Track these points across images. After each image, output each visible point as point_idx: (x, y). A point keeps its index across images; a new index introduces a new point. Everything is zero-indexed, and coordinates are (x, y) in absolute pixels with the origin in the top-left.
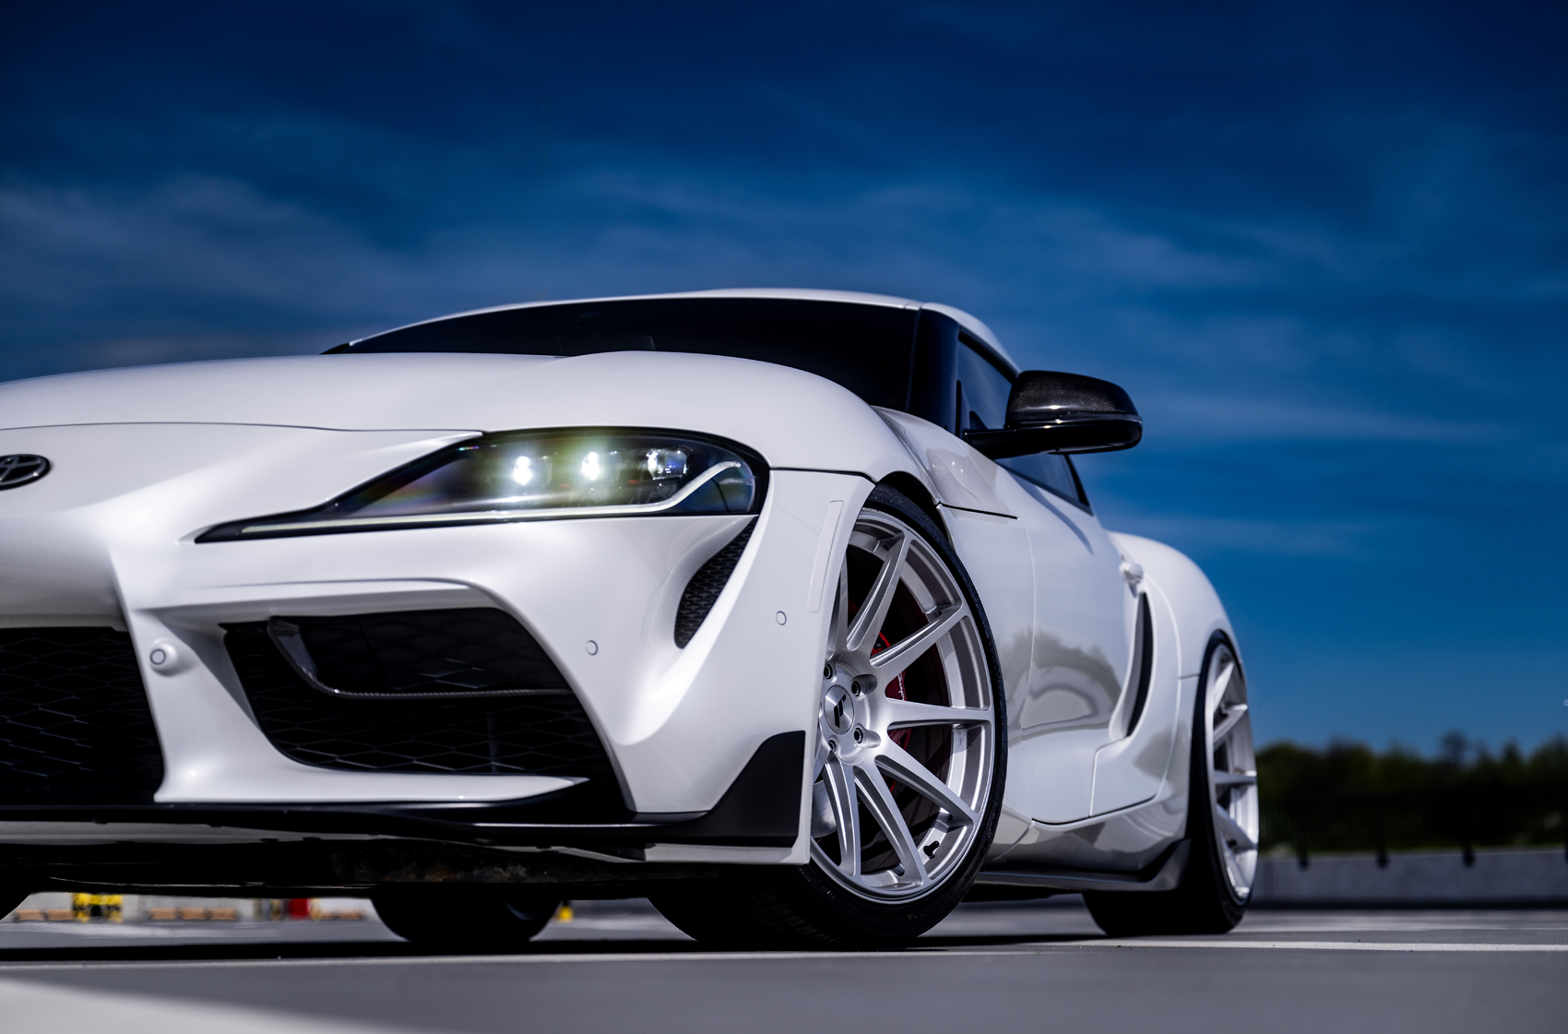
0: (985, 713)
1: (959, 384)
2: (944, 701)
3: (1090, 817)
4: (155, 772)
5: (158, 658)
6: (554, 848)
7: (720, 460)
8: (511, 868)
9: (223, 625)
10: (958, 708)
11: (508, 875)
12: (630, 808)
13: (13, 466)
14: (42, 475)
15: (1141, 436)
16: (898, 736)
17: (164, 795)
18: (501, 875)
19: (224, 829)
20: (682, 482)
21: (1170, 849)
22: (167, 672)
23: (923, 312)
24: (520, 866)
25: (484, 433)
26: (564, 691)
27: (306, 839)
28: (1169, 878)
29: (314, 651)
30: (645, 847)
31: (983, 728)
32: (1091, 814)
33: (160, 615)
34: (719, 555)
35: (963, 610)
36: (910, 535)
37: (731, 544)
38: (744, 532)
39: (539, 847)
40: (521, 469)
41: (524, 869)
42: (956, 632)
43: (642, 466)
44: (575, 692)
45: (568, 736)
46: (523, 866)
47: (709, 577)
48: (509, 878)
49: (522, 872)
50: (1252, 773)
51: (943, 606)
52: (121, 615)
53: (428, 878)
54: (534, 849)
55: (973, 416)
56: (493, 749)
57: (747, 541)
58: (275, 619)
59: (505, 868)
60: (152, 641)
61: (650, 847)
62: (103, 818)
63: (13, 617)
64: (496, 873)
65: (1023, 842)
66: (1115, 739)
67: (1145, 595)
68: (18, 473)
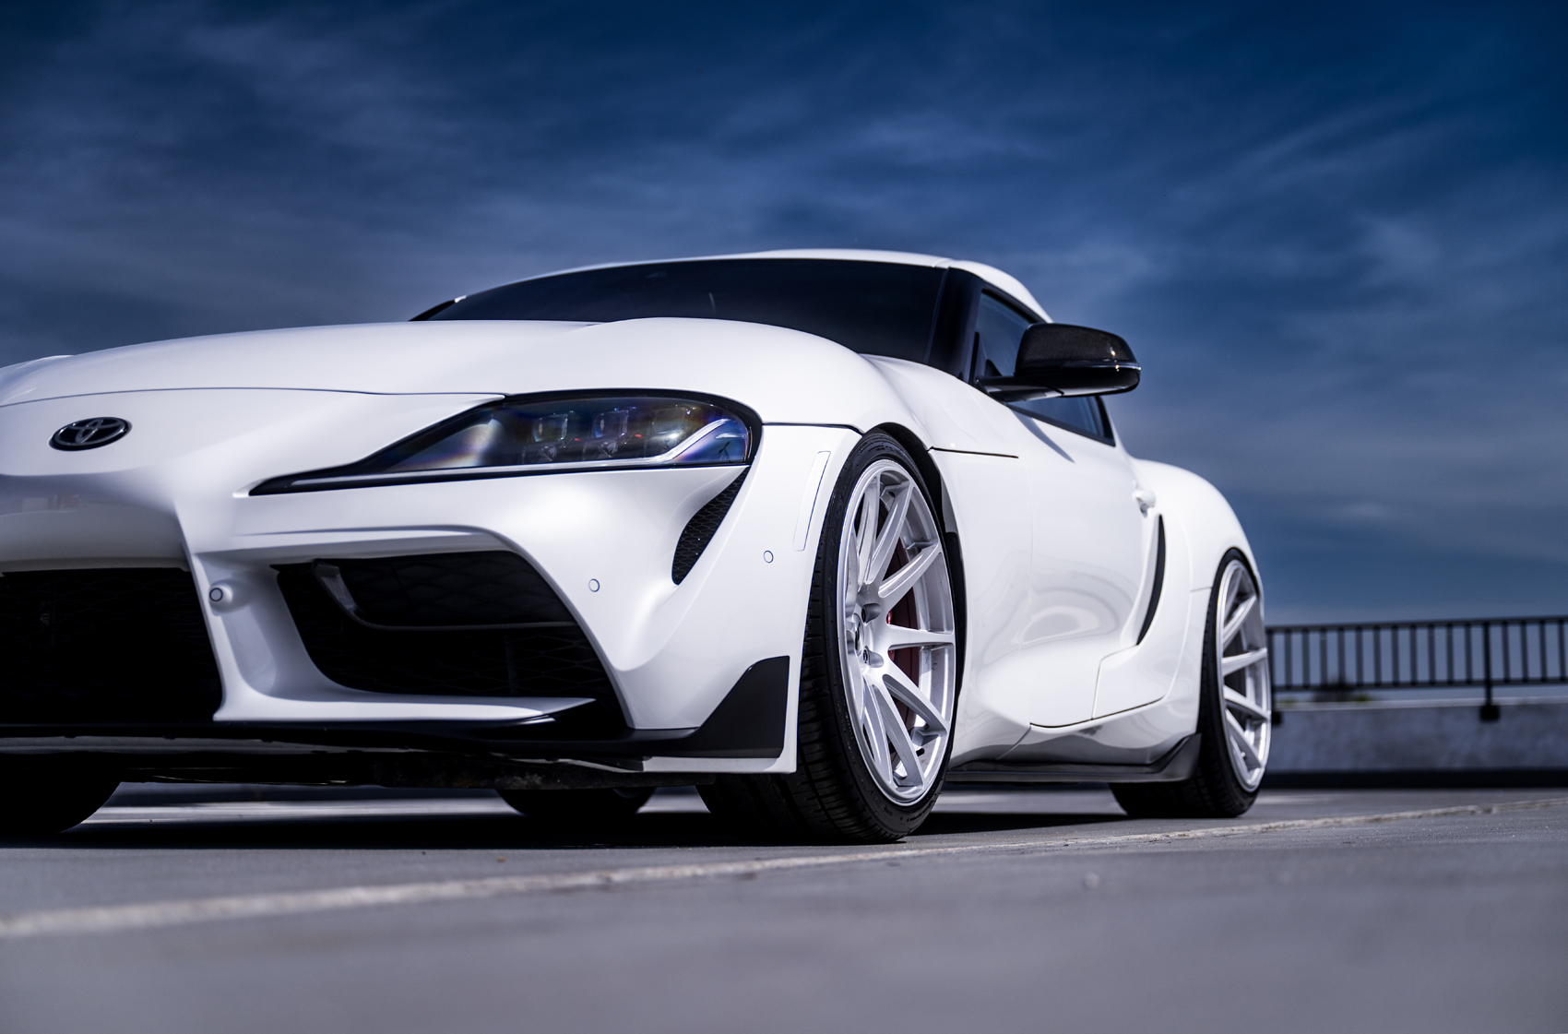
0: (949, 636)
1: (977, 335)
2: (916, 627)
3: (1092, 719)
4: (216, 695)
5: (215, 596)
6: (561, 760)
7: (716, 419)
8: (528, 777)
9: (274, 567)
10: (924, 633)
11: (525, 783)
12: (629, 725)
13: (96, 428)
14: (124, 433)
15: (1139, 380)
17: (220, 716)
18: (520, 782)
19: (275, 743)
21: (1181, 745)
22: (223, 609)
23: (952, 270)
24: (536, 775)
25: (507, 396)
26: (570, 624)
27: (349, 751)
28: (1181, 771)
30: (642, 760)
31: (946, 651)
32: (1094, 717)
33: (216, 557)
34: (714, 501)
35: (935, 546)
37: (725, 492)
38: (736, 481)
39: (548, 759)
41: (540, 778)
44: (579, 623)
45: (577, 662)
46: (539, 775)
47: (704, 521)
48: (527, 786)
49: (537, 780)
52: (185, 559)
54: (543, 761)
55: (989, 364)
57: (739, 489)
58: (318, 561)
59: (523, 776)
60: (209, 581)
61: (646, 760)
62: (171, 734)
63: (96, 560)
64: (515, 781)
65: (1024, 742)
66: (1124, 648)
67: (1161, 518)
68: (101, 434)
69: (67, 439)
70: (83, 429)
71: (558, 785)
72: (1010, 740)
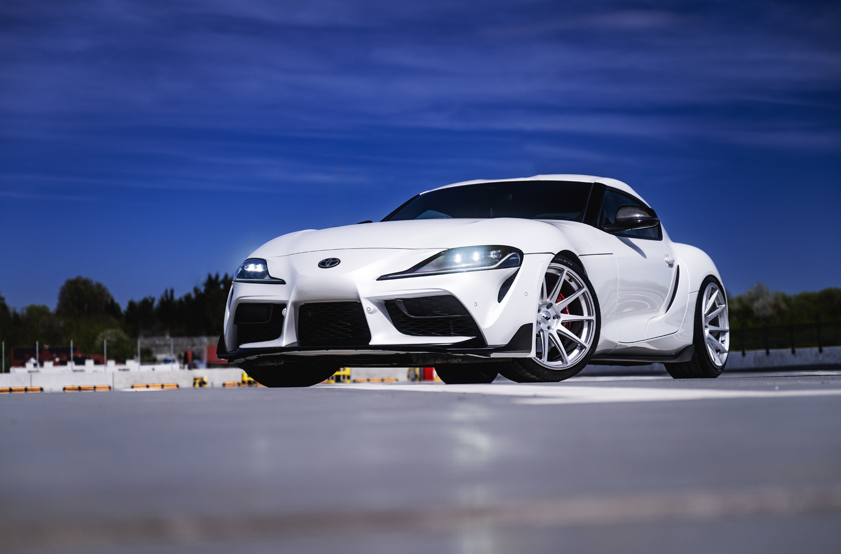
0: (593, 318)
2: (582, 314)
4: (369, 338)
5: (369, 309)
6: (467, 355)
7: (510, 253)
9: (384, 300)
10: (586, 316)
12: (486, 344)
13: (331, 261)
14: (338, 264)
16: (565, 325)
17: (371, 343)
18: (455, 361)
20: (500, 259)
21: (686, 348)
22: (371, 313)
23: (596, 184)
25: (448, 249)
26: (469, 315)
28: (687, 358)
29: (406, 306)
30: (490, 354)
31: (593, 322)
33: (369, 299)
34: (510, 278)
35: (585, 289)
36: (566, 269)
37: (513, 275)
38: (516, 272)
39: (464, 354)
40: (458, 258)
42: (583, 294)
43: (489, 256)
44: (472, 315)
45: (471, 327)
47: (507, 284)
49: (460, 360)
50: (727, 328)
51: (580, 288)
52: (359, 299)
53: (437, 362)
54: (462, 355)
55: (608, 219)
56: (452, 330)
57: (517, 274)
58: (397, 299)
60: (367, 305)
61: (492, 354)
62: (356, 348)
63: (333, 300)
65: (616, 348)
66: (661, 315)
67: (678, 266)
68: (332, 263)
69: (323, 264)
70: (327, 262)
71: (466, 362)
72: (612, 347)
